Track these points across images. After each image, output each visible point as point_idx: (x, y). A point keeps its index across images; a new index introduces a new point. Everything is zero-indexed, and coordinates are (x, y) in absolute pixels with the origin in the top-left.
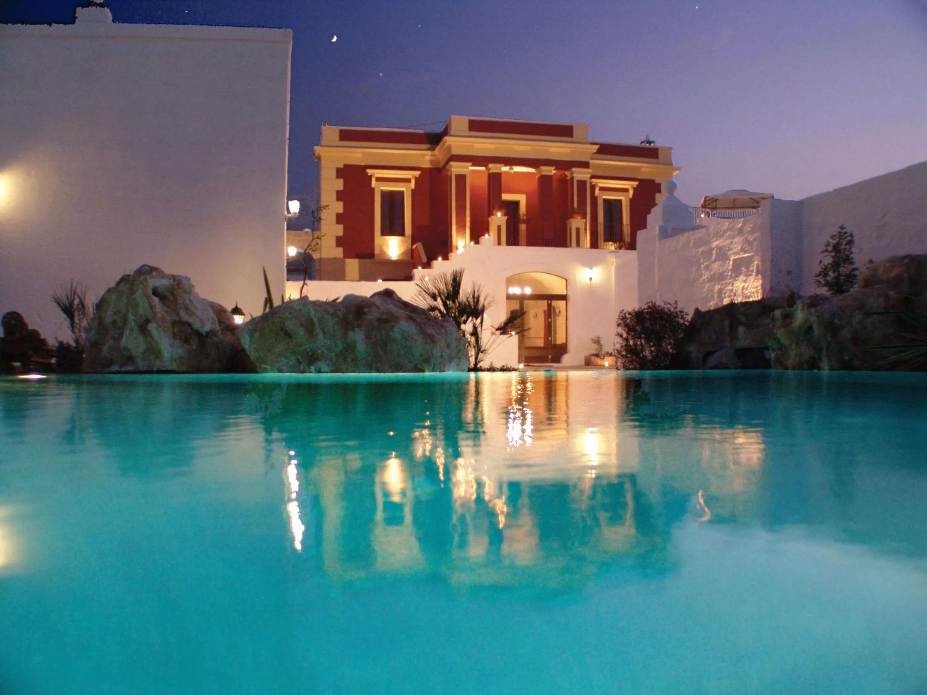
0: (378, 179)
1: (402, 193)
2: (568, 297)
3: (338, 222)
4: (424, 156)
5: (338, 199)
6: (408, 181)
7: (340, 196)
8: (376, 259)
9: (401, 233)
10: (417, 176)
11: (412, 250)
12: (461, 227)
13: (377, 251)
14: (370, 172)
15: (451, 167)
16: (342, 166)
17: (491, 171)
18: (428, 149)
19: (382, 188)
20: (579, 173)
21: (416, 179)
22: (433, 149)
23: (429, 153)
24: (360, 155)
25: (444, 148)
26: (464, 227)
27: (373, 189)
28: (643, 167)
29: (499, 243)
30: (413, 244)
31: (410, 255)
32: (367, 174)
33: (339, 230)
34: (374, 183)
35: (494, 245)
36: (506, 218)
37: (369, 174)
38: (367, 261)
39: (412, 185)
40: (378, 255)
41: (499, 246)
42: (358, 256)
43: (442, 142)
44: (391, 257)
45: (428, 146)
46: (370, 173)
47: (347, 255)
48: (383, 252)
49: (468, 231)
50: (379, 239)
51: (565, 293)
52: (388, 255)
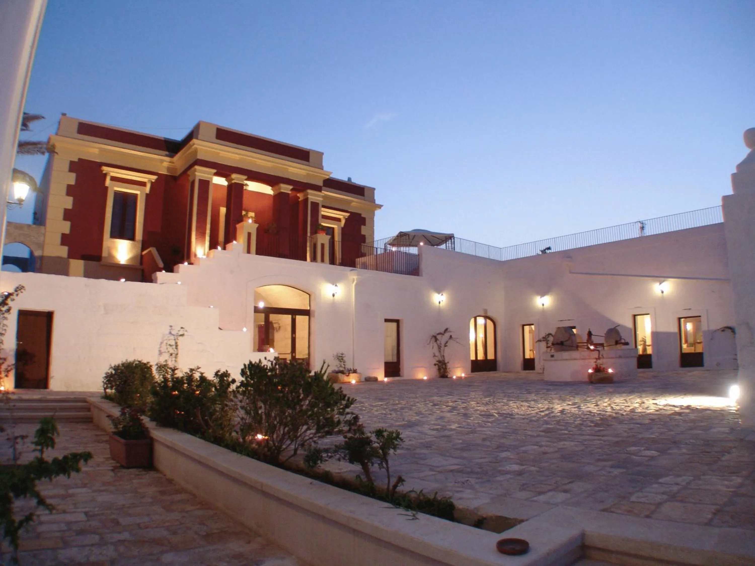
0: (114, 179)
1: (135, 197)
2: (311, 313)
3: (66, 218)
4: (162, 161)
5: (68, 194)
6: (143, 184)
7: (70, 191)
8: (103, 262)
9: (132, 238)
10: (153, 181)
11: (142, 256)
12: (201, 234)
13: (105, 254)
14: (105, 169)
15: (195, 171)
16: (76, 160)
17: (233, 182)
18: (167, 156)
19: (117, 189)
20: (312, 195)
21: (152, 184)
22: (172, 157)
23: (168, 159)
24: (96, 151)
25: (188, 152)
26: (204, 234)
27: (107, 188)
28: (353, 201)
29: (249, 252)
30: (143, 249)
31: (139, 261)
32: (102, 171)
33: (66, 227)
34: (108, 182)
35: (244, 253)
36: (256, 225)
37: (104, 172)
38: (92, 264)
39: (148, 189)
40: (105, 257)
41: (248, 255)
42: (83, 257)
43: (188, 145)
44: (120, 262)
45: (167, 153)
46: (106, 171)
47: (72, 255)
48: (111, 256)
49: (207, 238)
50: (107, 241)
51: (309, 308)
52: (117, 259)
